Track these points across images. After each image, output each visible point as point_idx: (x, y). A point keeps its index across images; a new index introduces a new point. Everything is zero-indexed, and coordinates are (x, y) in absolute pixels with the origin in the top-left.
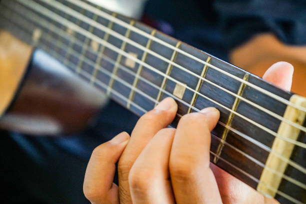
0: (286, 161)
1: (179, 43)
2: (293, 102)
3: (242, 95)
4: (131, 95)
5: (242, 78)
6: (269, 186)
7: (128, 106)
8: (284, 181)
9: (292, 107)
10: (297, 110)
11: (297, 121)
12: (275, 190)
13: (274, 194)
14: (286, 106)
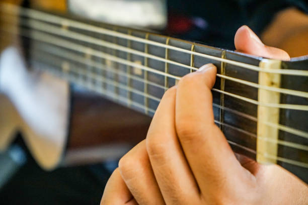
0: (276, 126)
1: (168, 39)
2: (263, 67)
3: (224, 73)
4: (145, 101)
5: (221, 57)
6: (266, 155)
7: (146, 113)
8: (280, 147)
9: (263, 72)
10: (268, 74)
11: (272, 84)
12: (275, 158)
13: (275, 162)
14: (257, 73)
